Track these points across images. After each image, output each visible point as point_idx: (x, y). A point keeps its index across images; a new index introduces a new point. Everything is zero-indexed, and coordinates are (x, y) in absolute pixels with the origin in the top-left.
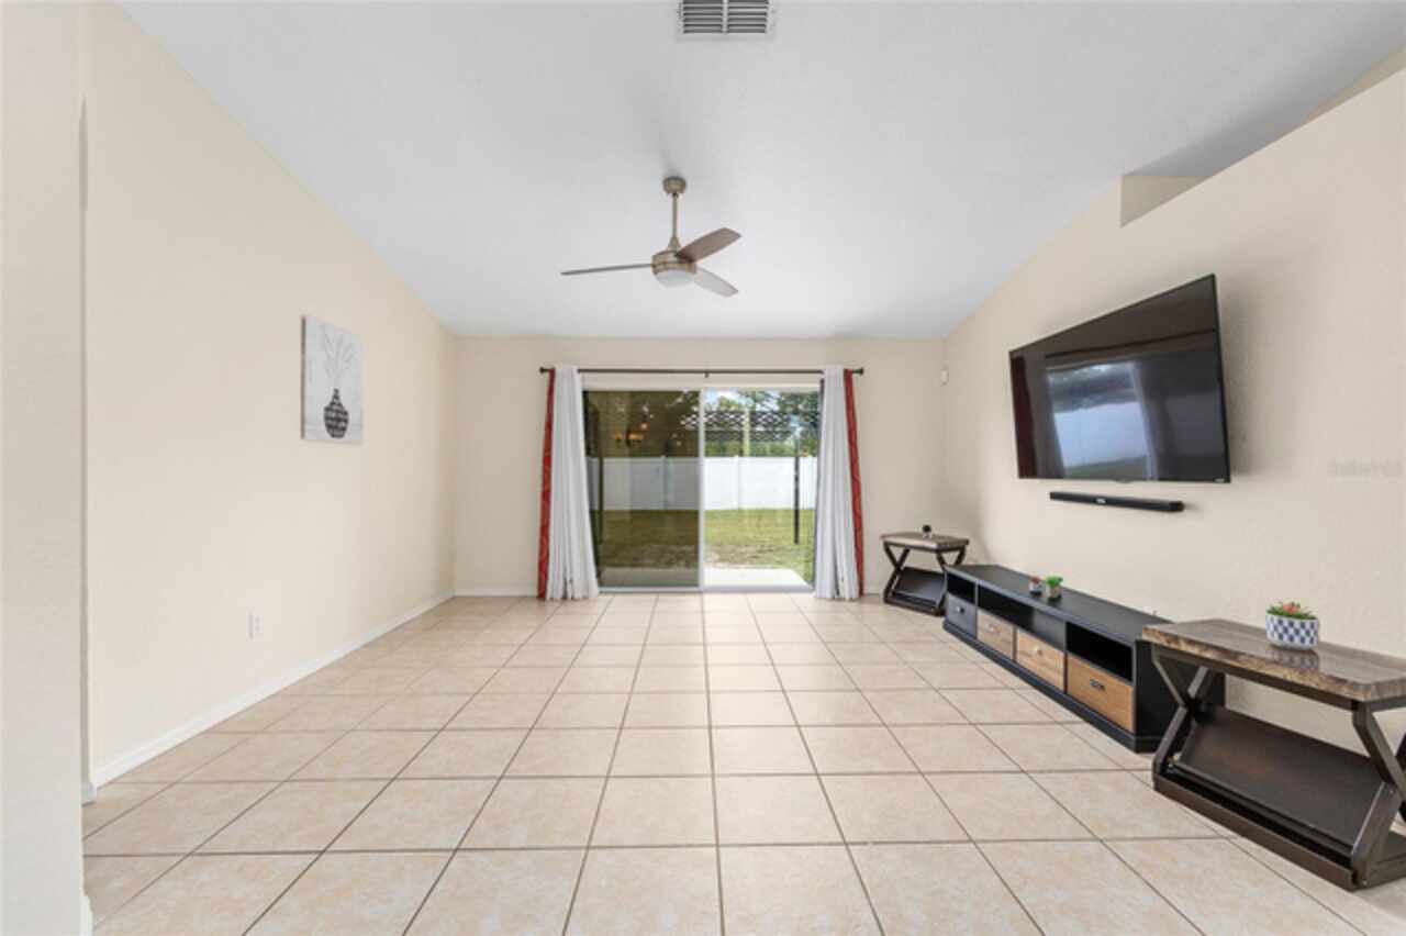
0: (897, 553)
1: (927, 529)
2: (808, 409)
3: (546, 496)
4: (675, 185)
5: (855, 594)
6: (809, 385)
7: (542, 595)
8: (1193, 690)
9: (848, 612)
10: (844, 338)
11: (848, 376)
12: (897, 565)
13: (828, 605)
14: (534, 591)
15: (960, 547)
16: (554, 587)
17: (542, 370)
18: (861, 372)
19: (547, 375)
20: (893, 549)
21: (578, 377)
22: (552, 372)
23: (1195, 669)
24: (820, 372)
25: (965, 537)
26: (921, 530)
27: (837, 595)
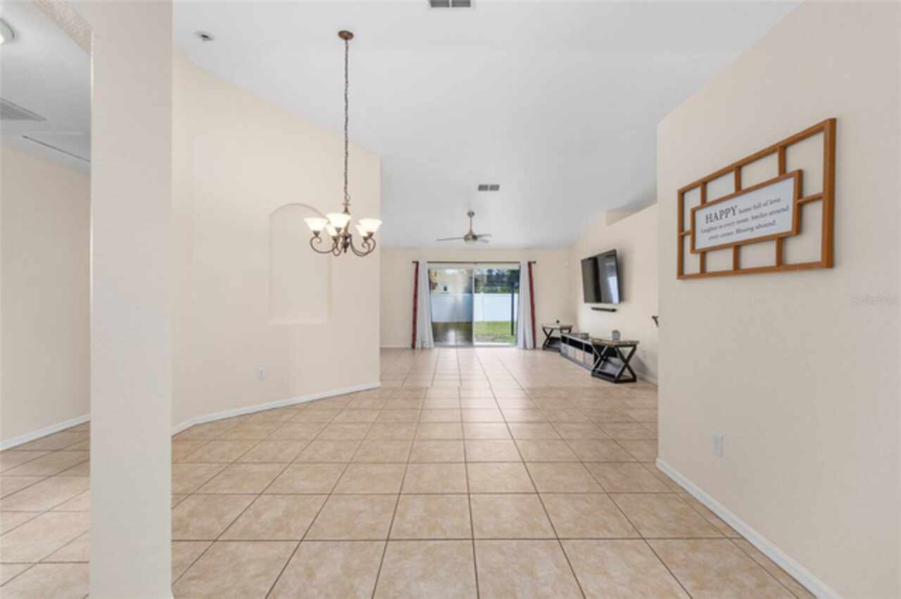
0: (548, 332)
1: (558, 322)
2: (515, 275)
3: (415, 309)
4: (471, 214)
5: (532, 346)
6: (515, 267)
7: (413, 346)
8: (602, 353)
9: (529, 353)
10: (527, 249)
11: (530, 264)
12: (548, 336)
13: (522, 351)
14: (409, 345)
15: (570, 329)
16: (418, 345)
17: (414, 262)
18: (535, 262)
19: (415, 264)
20: (546, 330)
21: (427, 265)
22: (417, 263)
23: (604, 347)
24: (518, 262)
25: (571, 324)
26: (555, 322)
27: (525, 347)
